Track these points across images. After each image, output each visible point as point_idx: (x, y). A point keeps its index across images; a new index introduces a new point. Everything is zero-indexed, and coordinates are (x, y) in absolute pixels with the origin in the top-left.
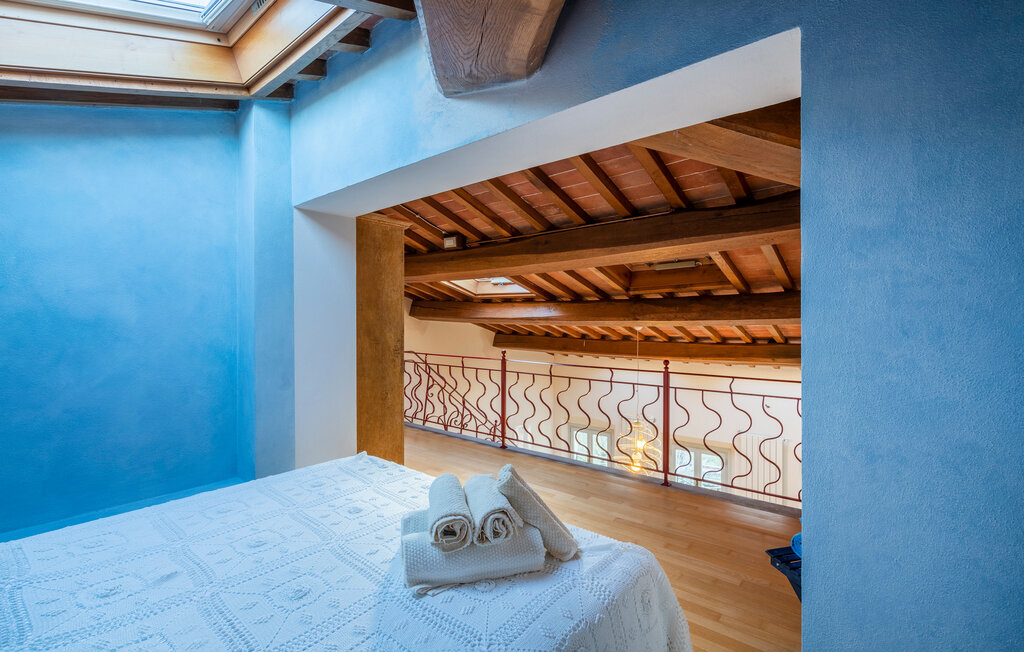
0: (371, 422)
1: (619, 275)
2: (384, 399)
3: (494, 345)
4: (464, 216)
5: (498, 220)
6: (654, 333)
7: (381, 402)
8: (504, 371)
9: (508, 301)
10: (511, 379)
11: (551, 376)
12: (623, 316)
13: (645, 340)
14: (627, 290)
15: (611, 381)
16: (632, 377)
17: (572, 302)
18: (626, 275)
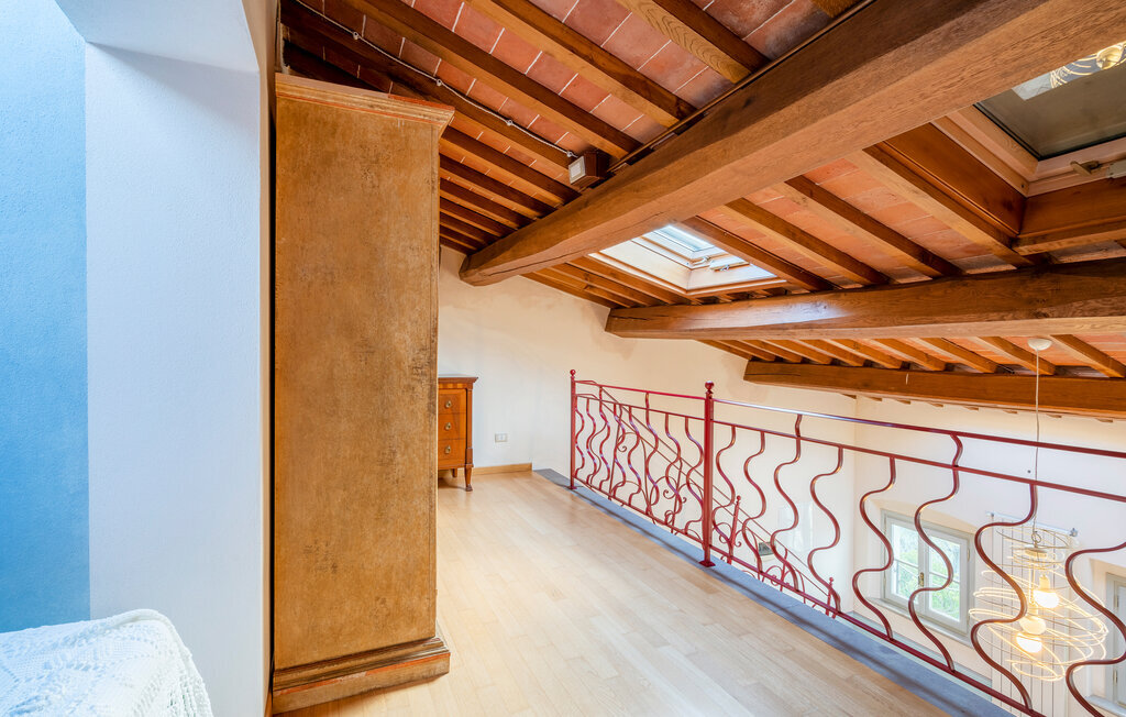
0: (355, 506)
1: (986, 202)
2: (387, 463)
3: (746, 378)
4: (580, 98)
5: (640, 84)
6: (1081, 358)
7: (377, 468)
8: (709, 420)
9: (742, 297)
10: (721, 436)
11: (798, 437)
12: (997, 309)
13: (1056, 375)
14: (1012, 242)
15: (955, 467)
16: (1020, 461)
17: (866, 288)
18: (1007, 205)
